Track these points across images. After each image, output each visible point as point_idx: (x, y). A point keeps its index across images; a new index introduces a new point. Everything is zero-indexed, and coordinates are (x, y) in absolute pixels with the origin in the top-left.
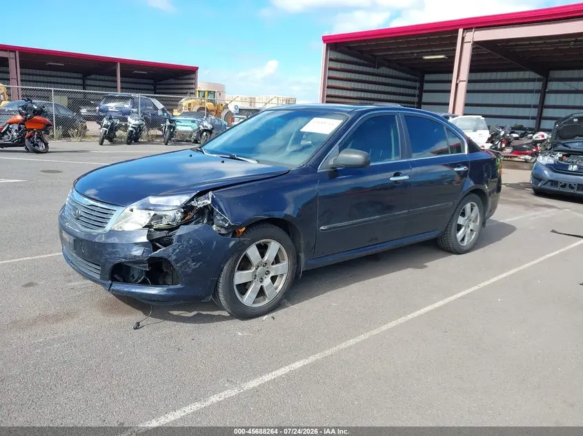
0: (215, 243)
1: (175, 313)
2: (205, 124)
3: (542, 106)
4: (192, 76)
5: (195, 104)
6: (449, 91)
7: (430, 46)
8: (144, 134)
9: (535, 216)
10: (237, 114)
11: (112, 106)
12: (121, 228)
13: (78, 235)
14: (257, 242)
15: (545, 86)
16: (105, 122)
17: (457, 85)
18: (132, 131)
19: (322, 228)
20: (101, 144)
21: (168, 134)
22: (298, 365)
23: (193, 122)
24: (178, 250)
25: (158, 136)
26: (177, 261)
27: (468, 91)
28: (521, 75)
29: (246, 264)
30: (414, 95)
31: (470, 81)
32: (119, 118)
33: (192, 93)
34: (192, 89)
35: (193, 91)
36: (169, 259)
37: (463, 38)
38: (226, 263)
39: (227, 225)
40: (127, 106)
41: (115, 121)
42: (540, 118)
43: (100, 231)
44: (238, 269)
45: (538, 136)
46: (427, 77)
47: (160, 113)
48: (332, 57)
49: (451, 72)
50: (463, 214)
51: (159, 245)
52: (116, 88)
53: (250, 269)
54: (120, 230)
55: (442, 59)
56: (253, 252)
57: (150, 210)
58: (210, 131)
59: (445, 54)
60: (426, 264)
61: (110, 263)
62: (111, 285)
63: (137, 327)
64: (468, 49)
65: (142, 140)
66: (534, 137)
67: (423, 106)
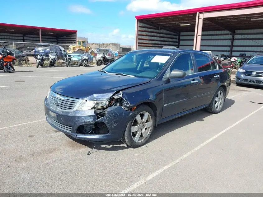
0: (123, 114)
1: (103, 146)
2: (85, 57)
3: (232, 46)
4: (75, 35)
5: (76, 48)
6: (193, 40)
7: (183, 20)
8: (56, 62)
9: (241, 95)
10: (98, 52)
11: (40, 49)
12: (81, 109)
13: (59, 113)
14: (140, 113)
15: (233, 37)
16: (39, 57)
17: (197, 37)
18: (51, 61)
19: (165, 105)
20: (37, 67)
21: (68, 62)
22: (166, 168)
23: (78, 56)
24: (108, 118)
25: (63, 63)
26: (108, 123)
27: (202, 40)
28: (223, 32)
29: (136, 123)
30: (176, 42)
31: (202, 35)
32: (45, 55)
33: (75, 43)
34: (75, 40)
35: (75, 42)
36: (105, 122)
37: (199, 17)
38: (128, 123)
39: (129, 106)
40: (48, 49)
41: (43, 56)
42: (231, 51)
43: (71, 110)
44: (133, 126)
45: (233, 59)
46: (182, 34)
47: (63, 52)
48: (140, 25)
49: (194, 31)
50: (217, 96)
51: (99, 116)
52: (39, 41)
53: (137, 125)
54: (81, 110)
55: (189, 25)
56: (138, 118)
57: (95, 100)
58: (87, 60)
59: (190, 24)
60: (203, 119)
61: (77, 125)
62: (77, 135)
63: (89, 154)
64: (201, 22)
65: (56, 65)
66: (231, 60)
67: (180, 47)
